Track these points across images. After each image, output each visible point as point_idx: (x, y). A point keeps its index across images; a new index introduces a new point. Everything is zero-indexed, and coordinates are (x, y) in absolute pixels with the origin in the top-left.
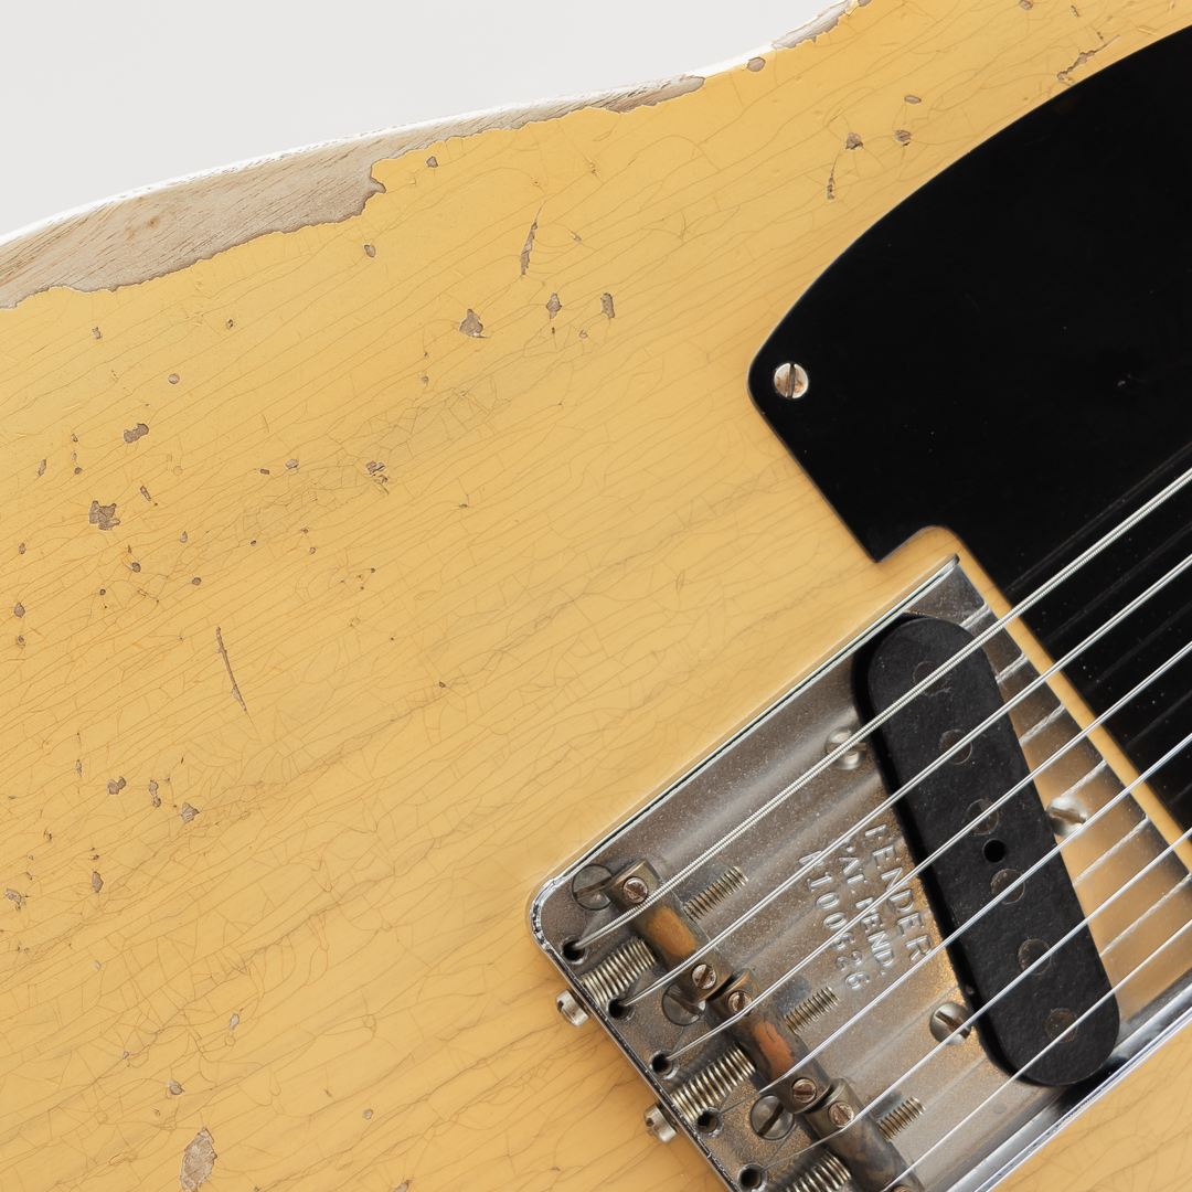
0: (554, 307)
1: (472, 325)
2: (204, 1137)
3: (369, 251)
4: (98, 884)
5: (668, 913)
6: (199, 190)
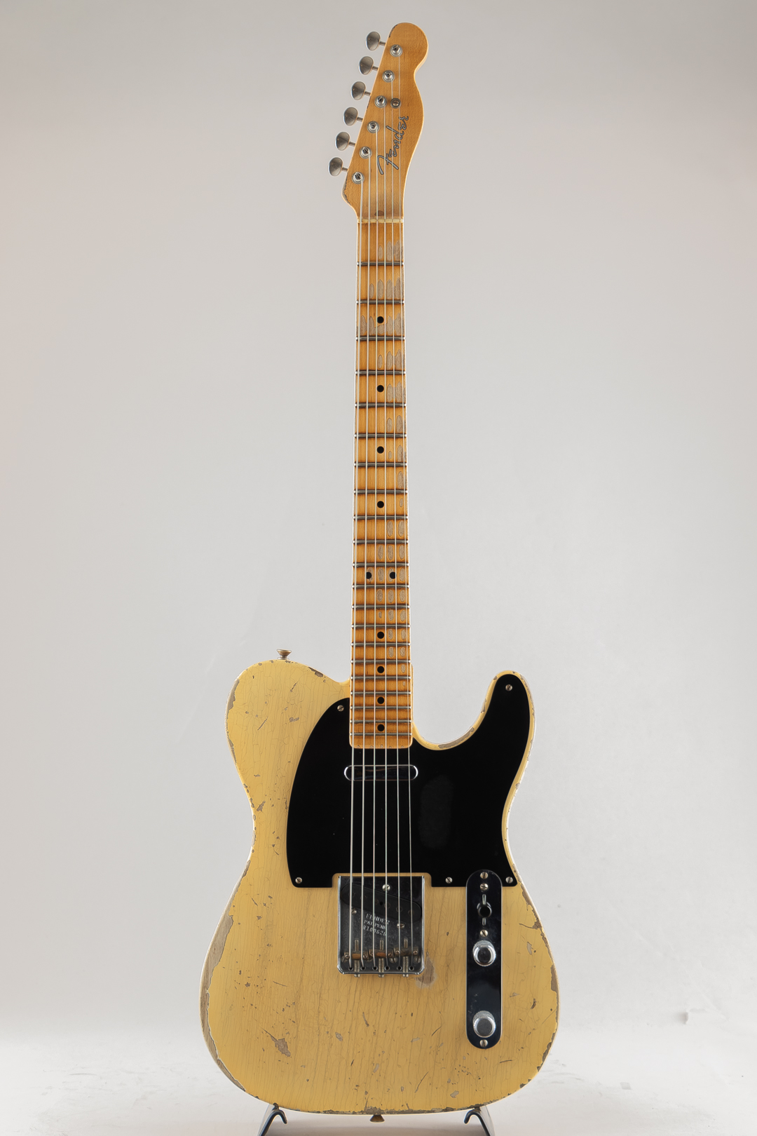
0: (265, 905)
1: (259, 918)
2: (337, 1034)
3: (239, 924)
4: (294, 1022)
5: (354, 955)
6: (215, 940)
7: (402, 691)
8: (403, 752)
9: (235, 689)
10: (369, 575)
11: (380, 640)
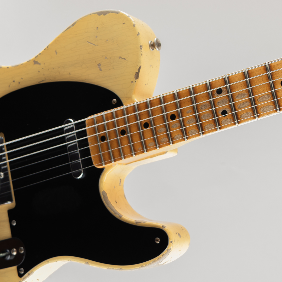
7: (134, 148)
8: (89, 162)
9: (112, 12)
10: (220, 92)
11: (169, 117)
